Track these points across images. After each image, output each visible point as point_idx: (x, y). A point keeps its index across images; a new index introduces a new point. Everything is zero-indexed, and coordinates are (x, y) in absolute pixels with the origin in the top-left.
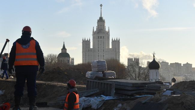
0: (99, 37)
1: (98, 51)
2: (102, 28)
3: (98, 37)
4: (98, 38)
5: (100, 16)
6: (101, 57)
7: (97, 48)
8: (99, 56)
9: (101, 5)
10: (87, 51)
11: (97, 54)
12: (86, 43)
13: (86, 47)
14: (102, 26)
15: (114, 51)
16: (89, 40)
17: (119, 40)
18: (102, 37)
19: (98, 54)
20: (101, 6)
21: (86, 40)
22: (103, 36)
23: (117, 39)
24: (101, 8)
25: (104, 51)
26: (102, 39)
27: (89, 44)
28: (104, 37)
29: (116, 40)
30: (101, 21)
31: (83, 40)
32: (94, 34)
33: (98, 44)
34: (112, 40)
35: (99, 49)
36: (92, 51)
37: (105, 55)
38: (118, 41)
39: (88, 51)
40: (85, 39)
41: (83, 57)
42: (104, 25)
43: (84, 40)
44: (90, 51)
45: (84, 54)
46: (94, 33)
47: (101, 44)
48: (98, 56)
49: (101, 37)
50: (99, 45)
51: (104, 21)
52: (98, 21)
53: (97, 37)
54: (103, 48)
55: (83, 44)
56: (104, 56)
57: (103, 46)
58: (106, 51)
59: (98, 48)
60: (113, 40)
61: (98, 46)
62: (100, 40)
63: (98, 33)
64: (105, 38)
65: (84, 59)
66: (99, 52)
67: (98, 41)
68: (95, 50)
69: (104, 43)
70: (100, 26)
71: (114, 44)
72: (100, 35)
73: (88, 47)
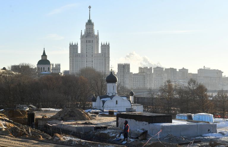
0: (88, 42)
1: (87, 56)
2: (91, 32)
3: (87, 41)
4: (87, 42)
5: (89, 19)
7: (85, 53)
8: (88, 62)
10: (75, 56)
11: (85, 59)
13: (73, 52)
14: (91, 29)
15: (103, 56)
16: (76, 44)
17: (109, 44)
18: (91, 42)
19: (87, 59)
20: (90, 8)
21: (74, 44)
22: (91, 40)
23: (106, 44)
24: (90, 10)
25: (92, 56)
26: (91, 44)
27: (76, 49)
28: (92, 41)
30: (90, 24)
34: (102, 44)
36: (79, 56)
39: (76, 56)
41: (70, 63)
42: (93, 28)
43: (71, 44)
45: (72, 59)
46: (82, 37)
48: (87, 61)
49: (89, 42)
50: (88, 49)
51: (92, 24)
52: (87, 24)
53: (86, 42)
54: (92, 53)
55: (70, 49)
56: (92, 61)
57: (92, 50)
58: (95, 57)
59: (87, 53)
61: (87, 51)
62: (88, 44)
63: (86, 37)
67: (87, 45)
68: (83, 55)
69: (92, 47)
70: (88, 29)
71: (104, 49)
72: (89, 39)
73: (76, 52)
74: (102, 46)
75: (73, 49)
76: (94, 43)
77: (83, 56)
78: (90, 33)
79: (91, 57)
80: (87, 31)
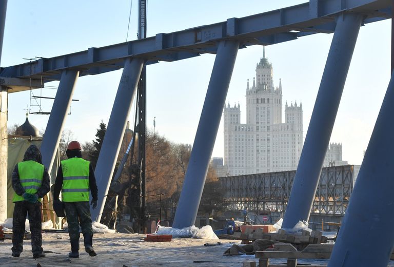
0: (260, 101)
1: (257, 129)
2: (266, 82)
3: (257, 99)
4: (258, 102)
5: (262, 57)
6: (263, 142)
7: (255, 123)
8: (260, 140)
10: (234, 129)
11: (255, 136)
12: (231, 114)
13: (231, 122)
14: (266, 76)
15: (290, 128)
16: (237, 107)
17: (301, 105)
18: (266, 101)
19: (258, 135)
21: (232, 106)
22: (266, 98)
23: (296, 104)
25: (268, 129)
26: (265, 105)
27: (237, 116)
28: (268, 99)
29: (294, 105)
30: (264, 65)
33: (257, 115)
34: (286, 105)
35: (259, 125)
36: (243, 129)
37: (271, 137)
38: (298, 108)
39: (236, 130)
40: (229, 105)
41: (225, 143)
42: (269, 76)
43: (227, 106)
44: (239, 129)
45: (228, 135)
46: (249, 93)
47: (263, 114)
48: (258, 140)
49: (263, 101)
50: (259, 116)
51: (269, 67)
52: (258, 67)
53: (255, 101)
54: (268, 122)
55: (225, 116)
56: (268, 140)
57: (268, 118)
58: (274, 130)
59: (257, 123)
61: (257, 119)
62: (261, 105)
63: (257, 91)
64: (270, 101)
65: (228, 146)
66: (260, 130)
67: (257, 108)
68: (251, 128)
69: (268, 112)
70: (261, 77)
71: (291, 114)
72: (262, 96)
73: (236, 121)
74: (287, 108)
75: (231, 116)
76: (272, 103)
77: (251, 130)
78: (264, 84)
79: (266, 131)
80: (258, 79)
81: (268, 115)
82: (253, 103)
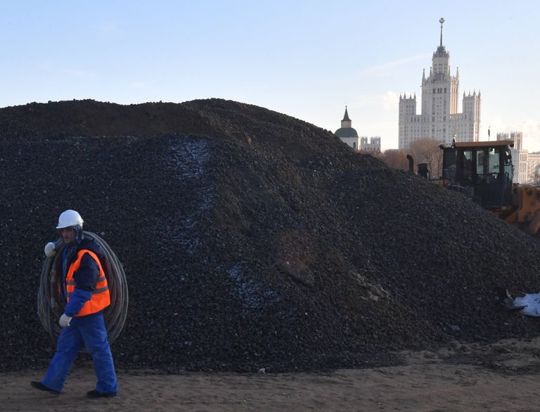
0: (436, 91)
1: (433, 120)
2: (443, 71)
3: (434, 90)
4: (434, 92)
5: (439, 45)
6: (439, 133)
7: (431, 113)
8: (435, 131)
9: (442, 21)
10: (410, 120)
11: (431, 127)
12: (407, 105)
13: (407, 114)
14: (443, 65)
15: (468, 117)
16: (413, 98)
17: (479, 94)
18: (443, 91)
19: (433, 126)
20: (442, 23)
21: (408, 97)
22: (443, 88)
23: (474, 94)
24: (442, 27)
25: (445, 119)
26: (442, 95)
27: (413, 107)
28: (445, 89)
29: (472, 94)
30: (441, 53)
31: (401, 97)
32: (426, 84)
33: (433, 105)
34: (464, 95)
35: (436, 116)
36: (418, 121)
37: (447, 127)
38: (477, 96)
39: (412, 121)
40: (405, 97)
41: (400, 135)
42: (446, 64)
43: (403, 98)
44: (415, 120)
45: (403, 127)
46: (425, 82)
47: (439, 104)
48: (433, 130)
49: (440, 91)
50: (436, 107)
51: (447, 56)
52: (435, 56)
53: (432, 92)
54: (445, 113)
55: (400, 107)
56: (444, 130)
57: (445, 108)
58: (450, 121)
59: (434, 113)
60: (467, 95)
61: (433, 109)
62: (437, 96)
63: (434, 81)
64: (447, 91)
65: (403, 137)
66: (435, 121)
67: (434, 99)
68: (426, 118)
69: (445, 102)
70: (438, 67)
71: (468, 104)
72: (438, 86)
73: (411, 112)
74: (465, 99)
75: (407, 107)
76: (450, 93)
77: (427, 121)
78: (440, 73)
79: (442, 121)
80: (435, 69)
81: (445, 105)
82: (430, 94)
